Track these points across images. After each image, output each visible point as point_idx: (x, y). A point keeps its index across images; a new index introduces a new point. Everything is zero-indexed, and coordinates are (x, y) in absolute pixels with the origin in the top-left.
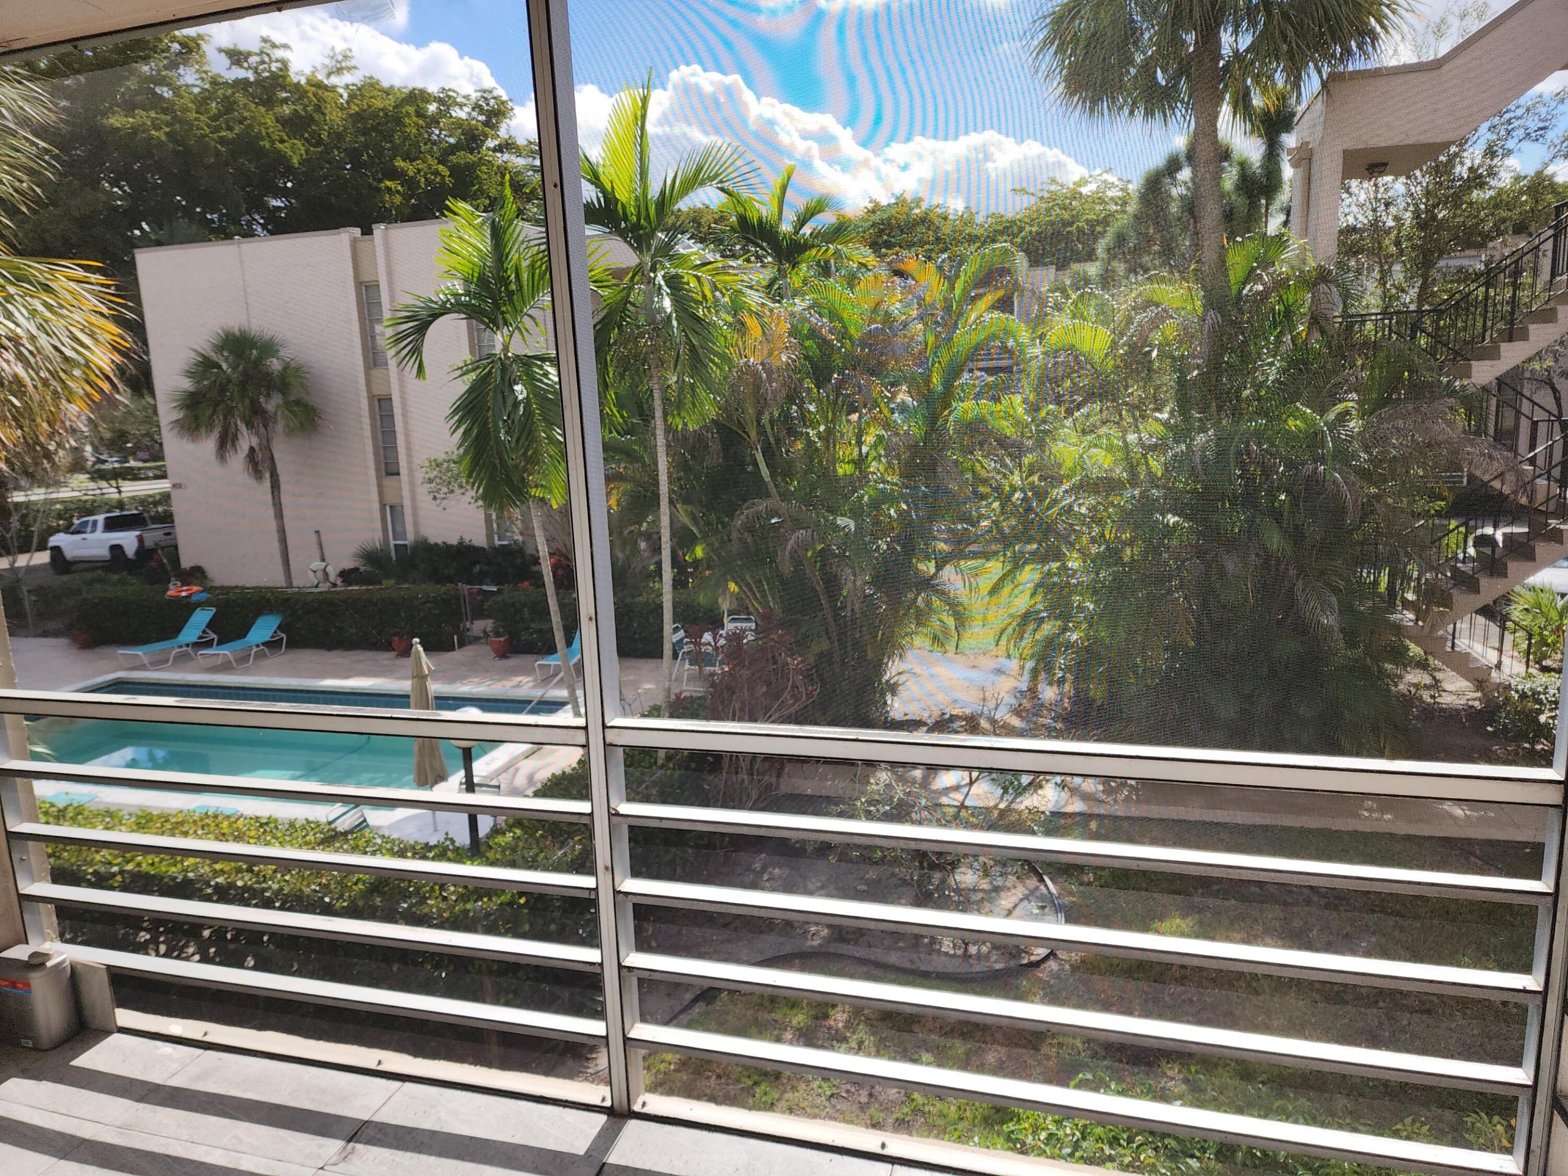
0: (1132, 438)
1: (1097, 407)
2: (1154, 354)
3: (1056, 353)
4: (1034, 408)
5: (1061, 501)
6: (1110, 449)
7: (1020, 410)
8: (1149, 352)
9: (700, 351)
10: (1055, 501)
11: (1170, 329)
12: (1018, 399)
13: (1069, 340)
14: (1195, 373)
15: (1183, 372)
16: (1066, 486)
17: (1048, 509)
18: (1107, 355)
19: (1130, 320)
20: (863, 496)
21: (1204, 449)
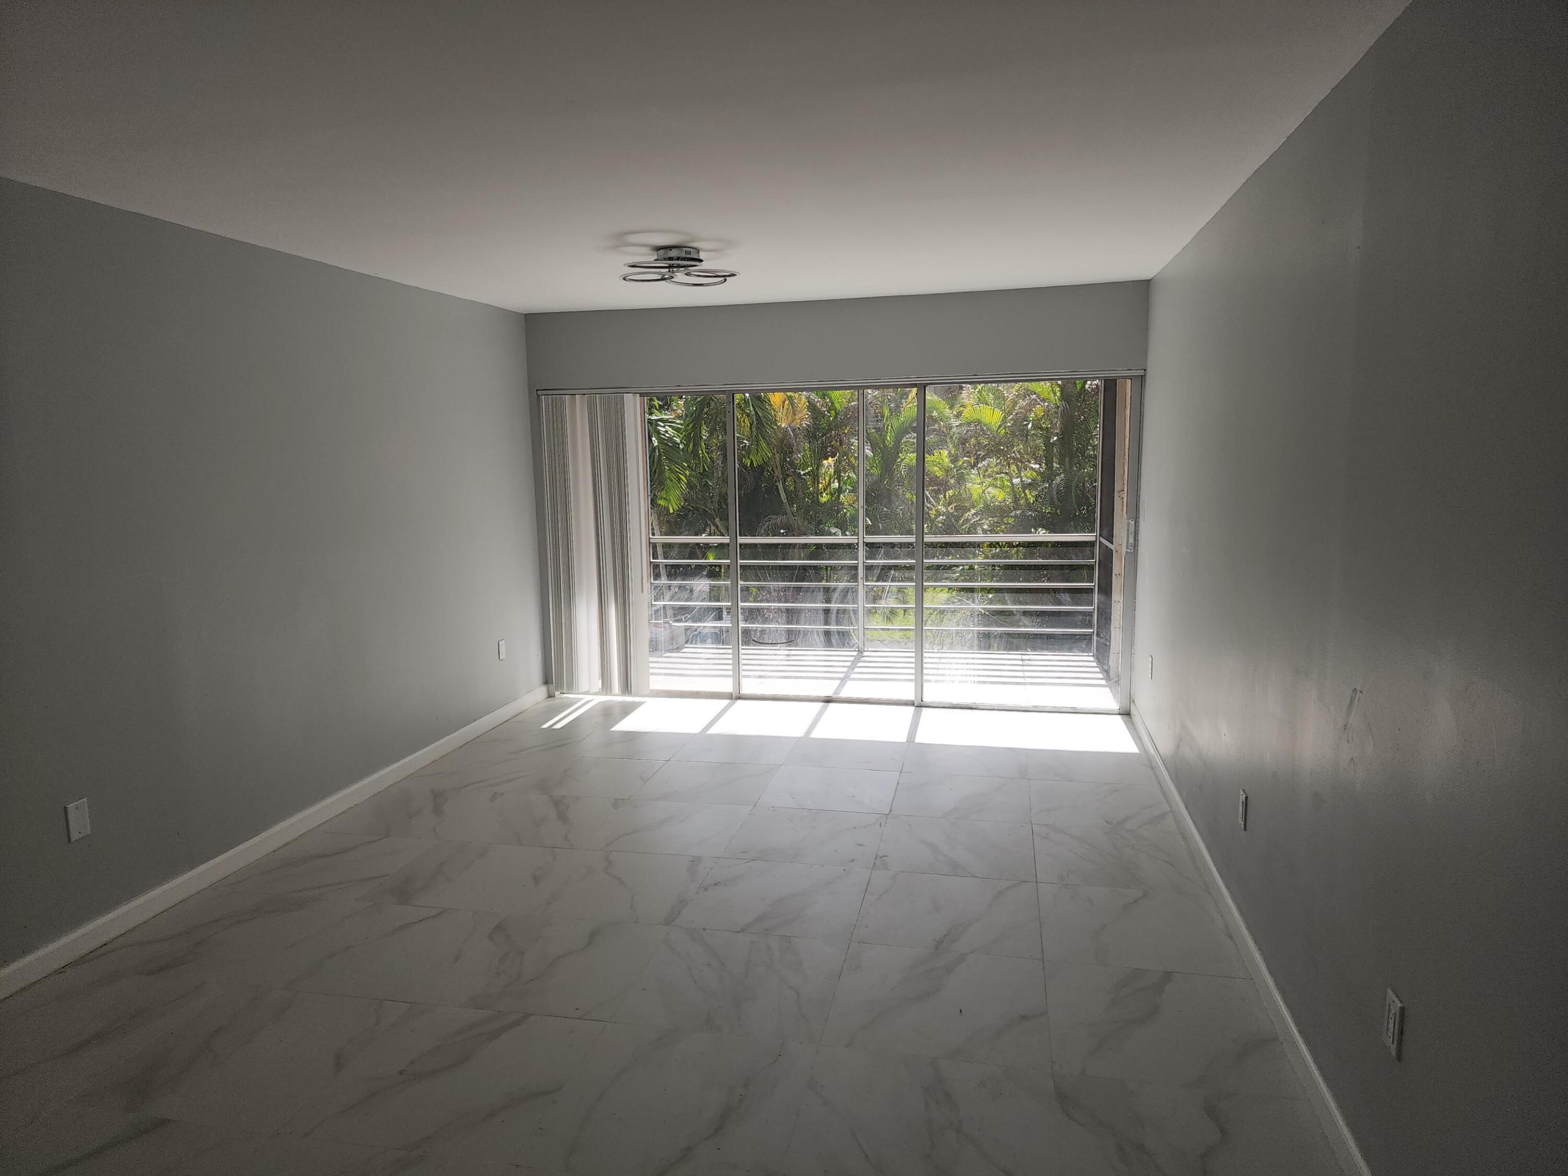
0: (1016, 481)
1: (993, 461)
2: (1030, 426)
3: (969, 424)
4: (954, 460)
5: (971, 520)
6: (1002, 487)
7: (947, 460)
8: (1027, 425)
9: (763, 419)
10: (967, 520)
11: (1039, 410)
12: (945, 453)
13: (976, 416)
14: (1055, 438)
15: (1048, 438)
16: (973, 511)
17: (963, 525)
18: (1000, 427)
19: (1015, 403)
20: (846, 513)
21: (1058, 485)
